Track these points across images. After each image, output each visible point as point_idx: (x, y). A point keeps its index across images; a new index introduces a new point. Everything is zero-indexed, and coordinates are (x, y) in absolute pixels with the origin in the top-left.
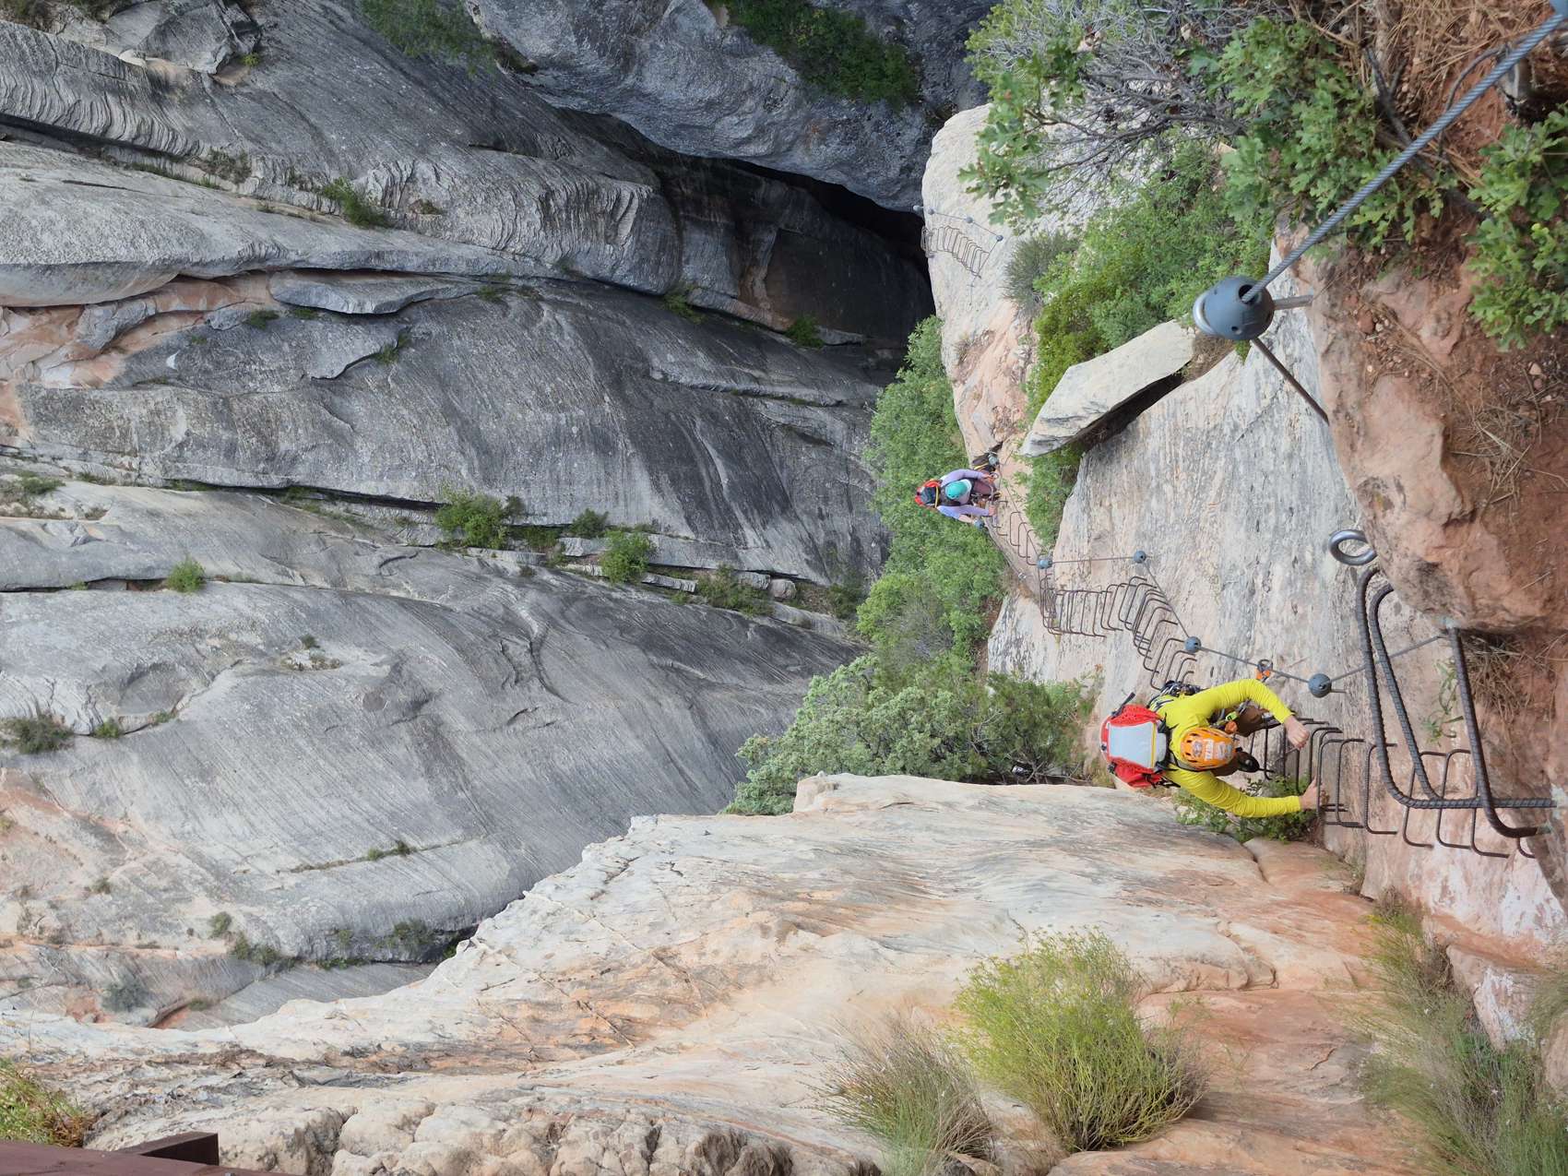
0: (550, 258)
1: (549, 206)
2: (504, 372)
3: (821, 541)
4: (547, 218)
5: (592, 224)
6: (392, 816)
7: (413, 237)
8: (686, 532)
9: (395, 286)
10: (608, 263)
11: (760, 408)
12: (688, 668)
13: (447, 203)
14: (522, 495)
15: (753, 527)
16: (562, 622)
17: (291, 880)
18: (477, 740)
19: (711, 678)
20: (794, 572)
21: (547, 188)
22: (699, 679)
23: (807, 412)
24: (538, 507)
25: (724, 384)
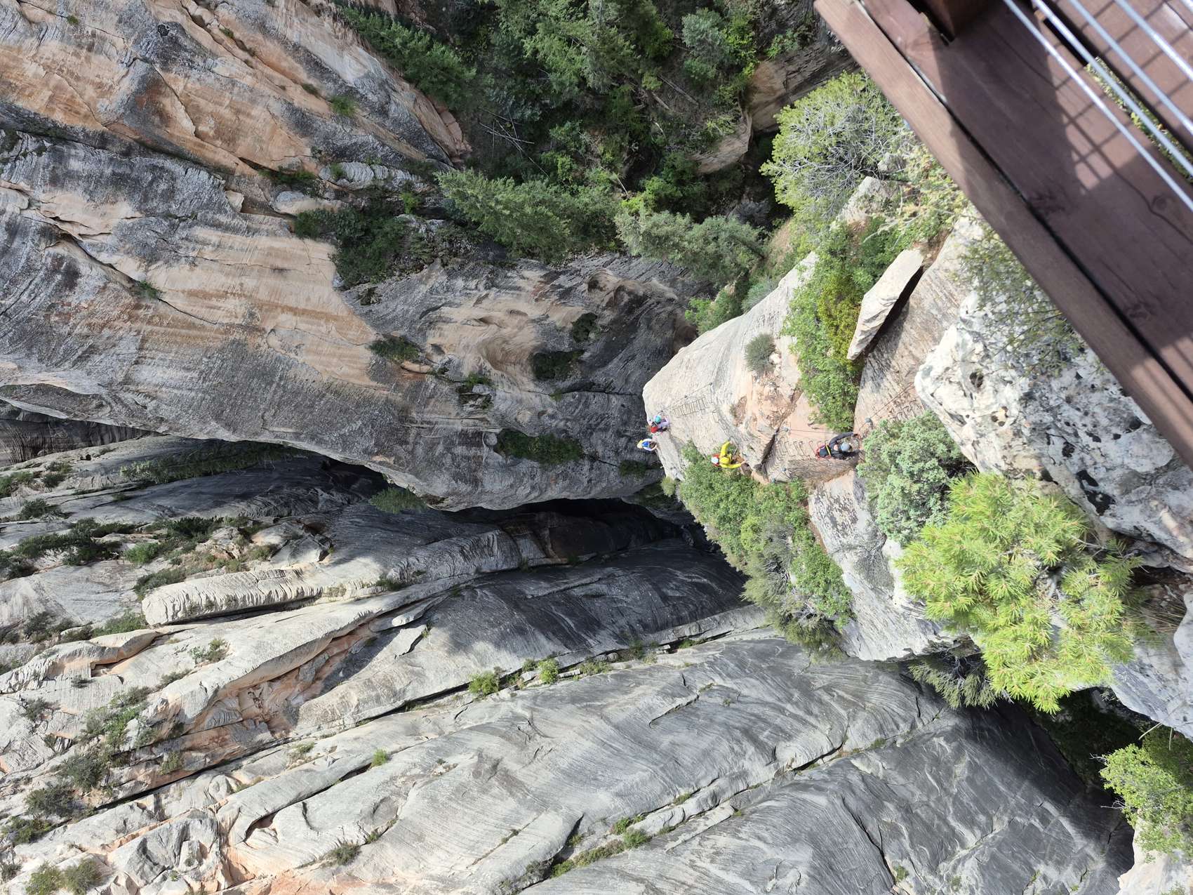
1: (464, 552)
4: (465, 556)
5: (483, 552)
6: (505, 820)
7: (418, 586)
8: (567, 652)
9: (418, 607)
10: (494, 564)
11: (572, 593)
12: (593, 703)
13: (425, 568)
15: (591, 638)
17: (474, 869)
18: (524, 771)
20: (614, 648)
21: (461, 546)
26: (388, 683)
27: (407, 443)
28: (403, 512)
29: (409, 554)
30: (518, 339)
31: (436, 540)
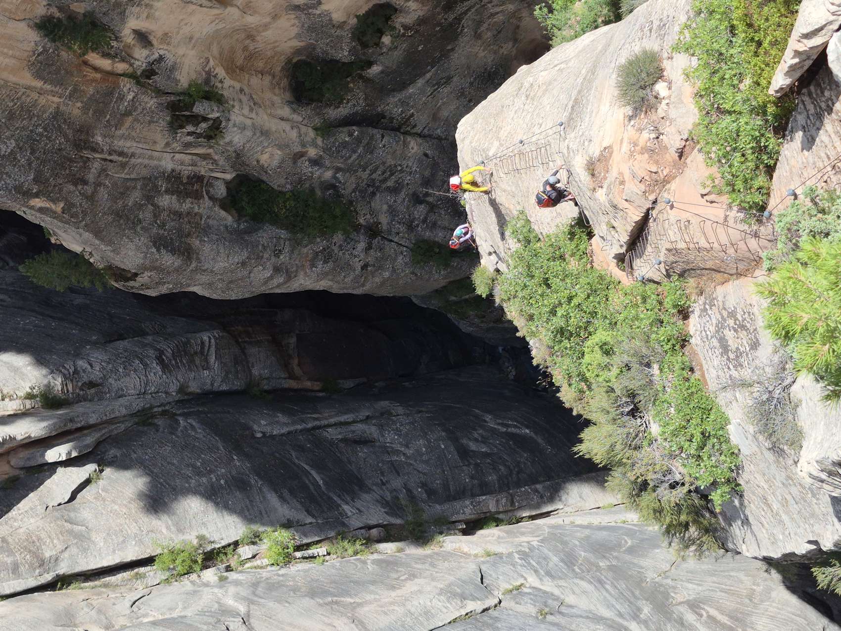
0: (173, 388)
1: (163, 359)
2: (168, 463)
3: (389, 498)
4: (165, 367)
5: (192, 361)
7: (88, 404)
8: (309, 520)
9: (86, 435)
10: (208, 381)
11: (325, 434)
12: (342, 599)
13: (101, 378)
14: (204, 532)
15: (347, 503)
16: (256, 599)
19: (358, 600)
20: (381, 521)
21: (159, 350)
22: (351, 603)
23: (352, 428)
24: (215, 537)
25: (299, 427)
26: (32, 546)
27: (85, 182)
28: (72, 290)
29: (77, 355)
30: (269, 35)
31: (121, 338)
